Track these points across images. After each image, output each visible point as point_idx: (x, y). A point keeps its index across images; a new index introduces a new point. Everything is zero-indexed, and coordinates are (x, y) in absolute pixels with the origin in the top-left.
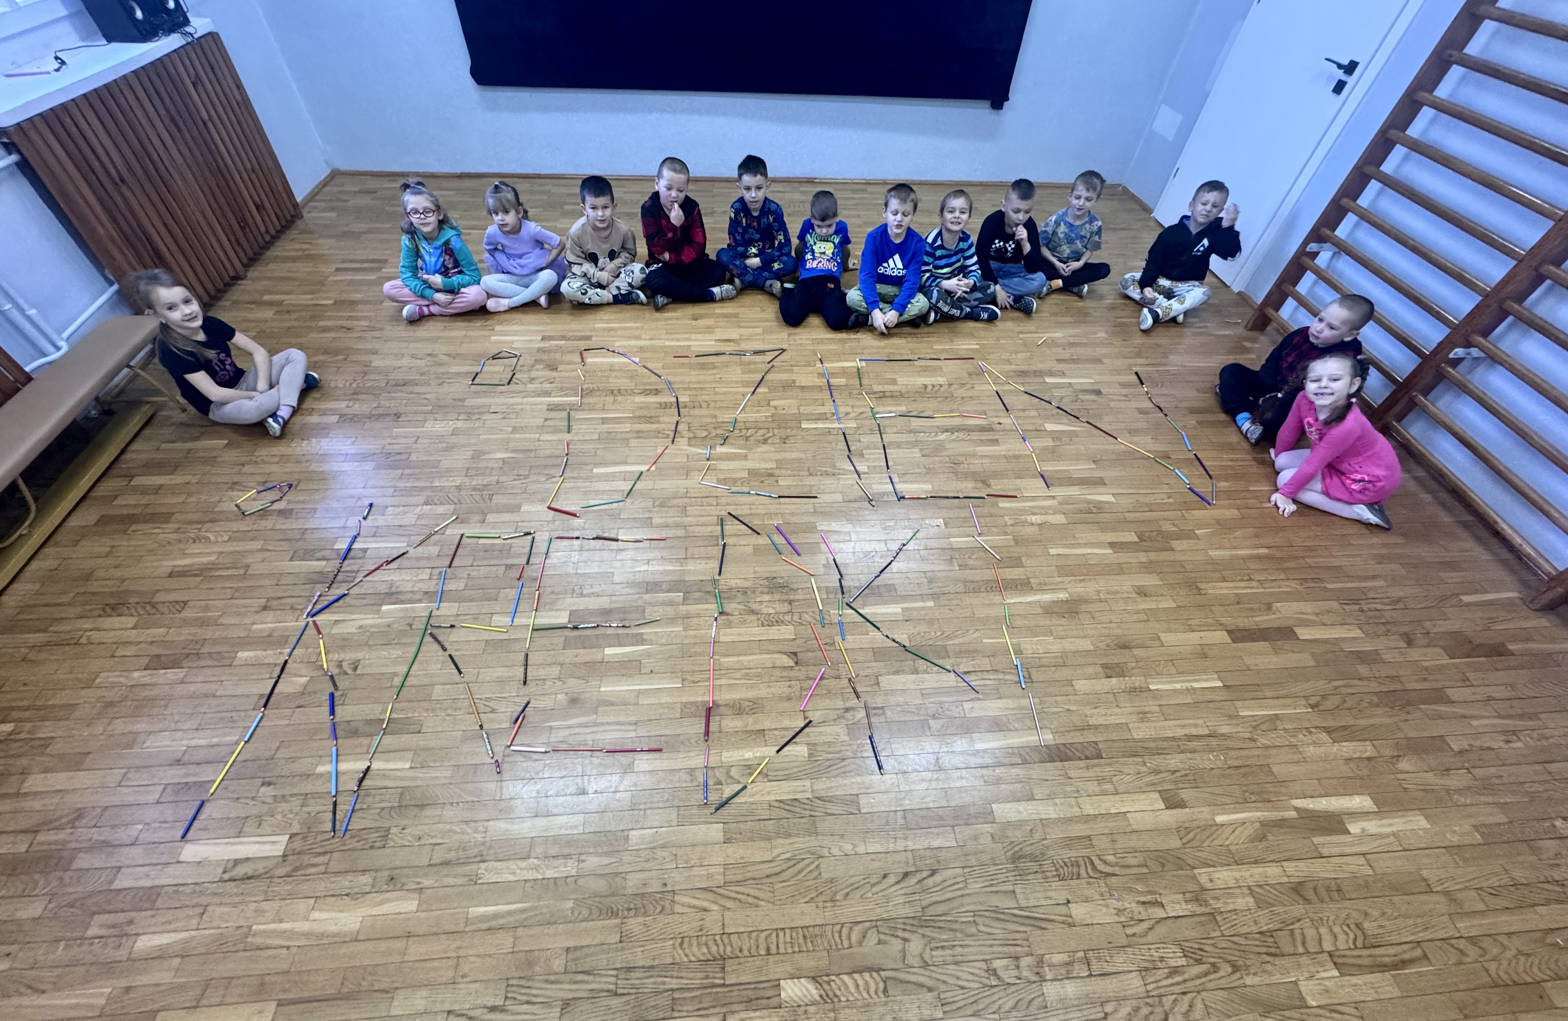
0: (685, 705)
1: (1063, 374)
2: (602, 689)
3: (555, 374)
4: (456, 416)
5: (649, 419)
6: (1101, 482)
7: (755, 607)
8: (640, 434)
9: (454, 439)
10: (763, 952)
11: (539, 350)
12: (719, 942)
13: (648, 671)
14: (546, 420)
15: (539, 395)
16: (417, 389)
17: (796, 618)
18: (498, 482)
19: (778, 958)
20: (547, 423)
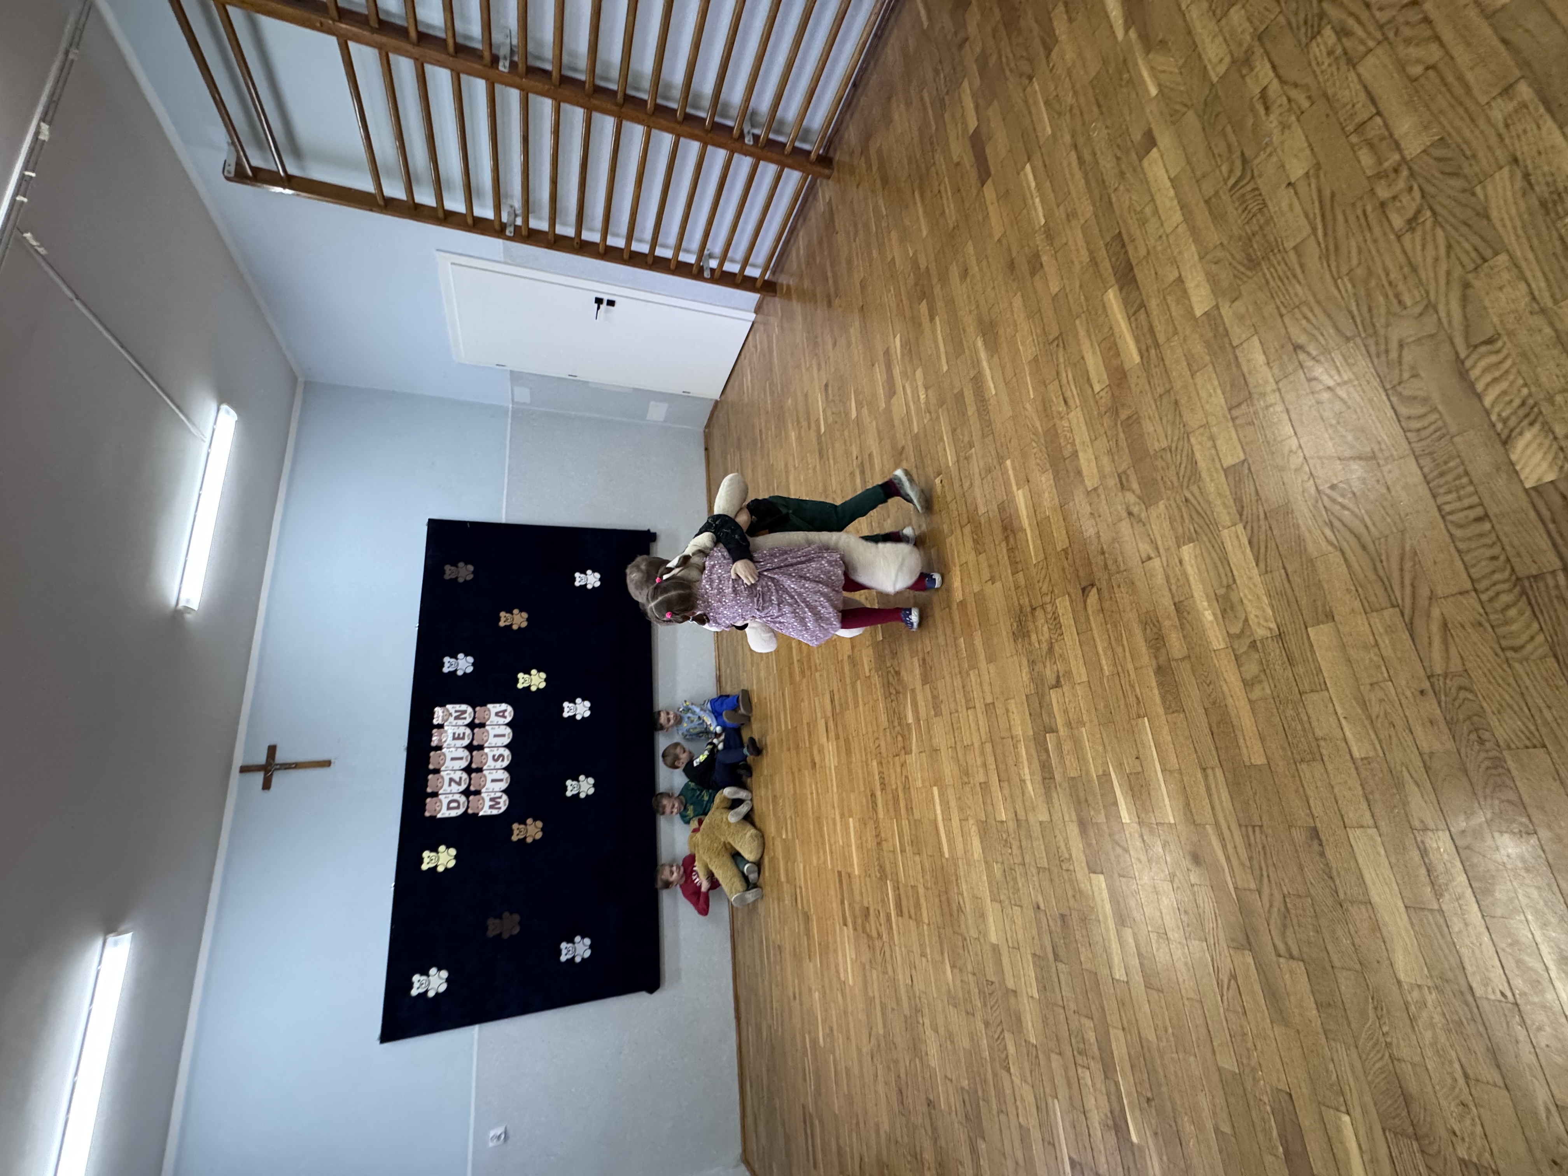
0: (1168, 709)
1: (818, 420)
2: (1172, 821)
3: (871, 911)
4: (920, 1027)
5: (896, 800)
6: (887, 353)
7: (1045, 646)
8: (909, 809)
9: (942, 1030)
10: (1487, 526)
11: (855, 929)
12: (1491, 593)
13: (1137, 762)
14: (910, 917)
15: (891, 928)
16: (903, 1076)
17: (1047, 599)
18: (974, 974)
19: (1487, 501)
20: (913, 916)
